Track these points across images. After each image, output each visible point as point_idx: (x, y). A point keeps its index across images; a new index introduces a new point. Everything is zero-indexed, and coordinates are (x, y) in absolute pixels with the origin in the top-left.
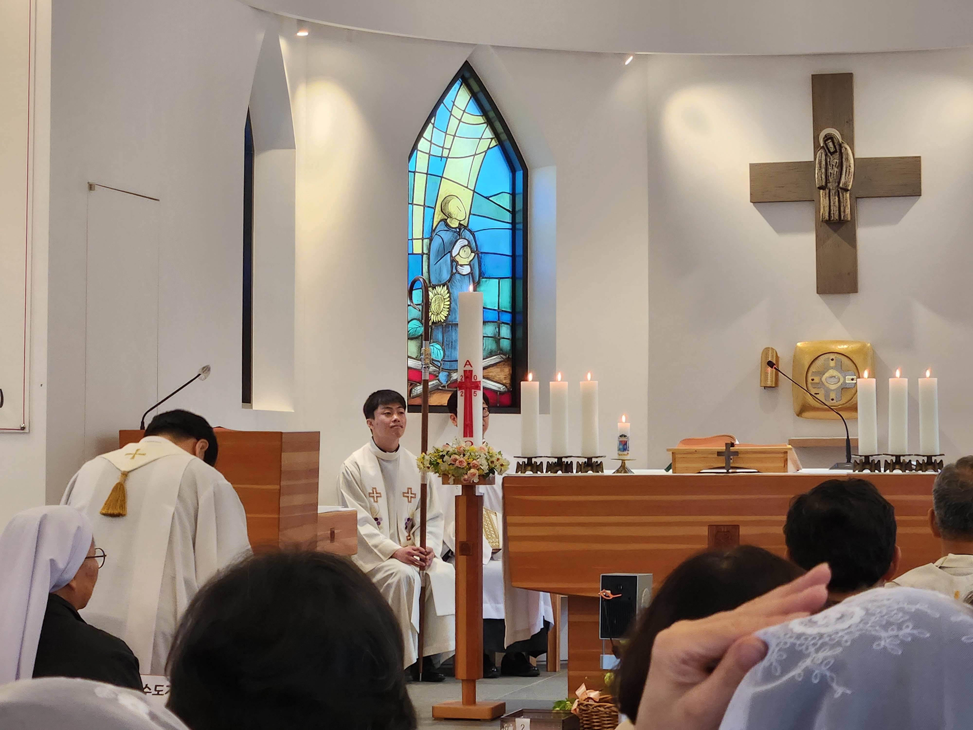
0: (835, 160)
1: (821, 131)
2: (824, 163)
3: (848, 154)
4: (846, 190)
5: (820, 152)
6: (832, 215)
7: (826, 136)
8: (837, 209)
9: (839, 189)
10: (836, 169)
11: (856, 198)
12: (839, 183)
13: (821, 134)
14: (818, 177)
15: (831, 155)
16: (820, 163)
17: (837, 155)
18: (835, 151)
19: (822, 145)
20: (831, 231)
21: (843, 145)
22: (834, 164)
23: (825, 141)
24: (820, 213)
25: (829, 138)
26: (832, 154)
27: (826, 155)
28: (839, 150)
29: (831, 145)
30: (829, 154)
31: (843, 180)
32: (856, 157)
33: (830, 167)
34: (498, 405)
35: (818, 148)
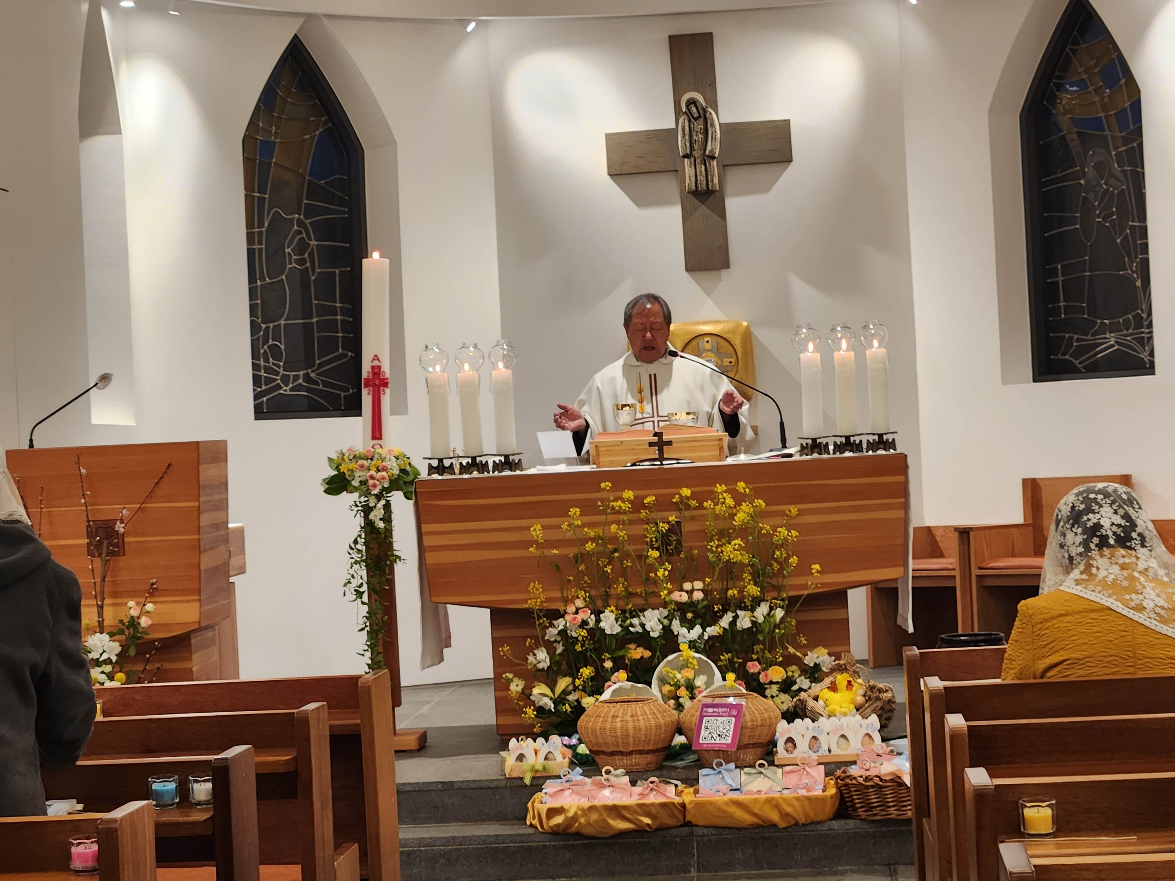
0: (699, 126)
1: (682, 96)
2: (687, 129)
3: (712, 119)
4: (713, 158)
5: (683, 119)
6: (699, 185)
7: (688, 101)
8: (704, 178)
9: (706, 158)
10: (701, 136)
11: (724, 167)
12: (705, 150)
13: (683, 99)
14: (682, 145)
15: (695, 120)
16: (683, 130)
17: (701, 121)
18: (700, 117)
20: (697, 202)
21: (707, 110)
22: (699, 130)
23: (687, 106)
24: (685, 183)
25: (692, 102)
27: (690, 121)
28: (703, 116)
30: (693, 120)
31: (709, 148)
32: (721, 122)
33: (694, 134)
34: (343, 408)
35: (679, 114)
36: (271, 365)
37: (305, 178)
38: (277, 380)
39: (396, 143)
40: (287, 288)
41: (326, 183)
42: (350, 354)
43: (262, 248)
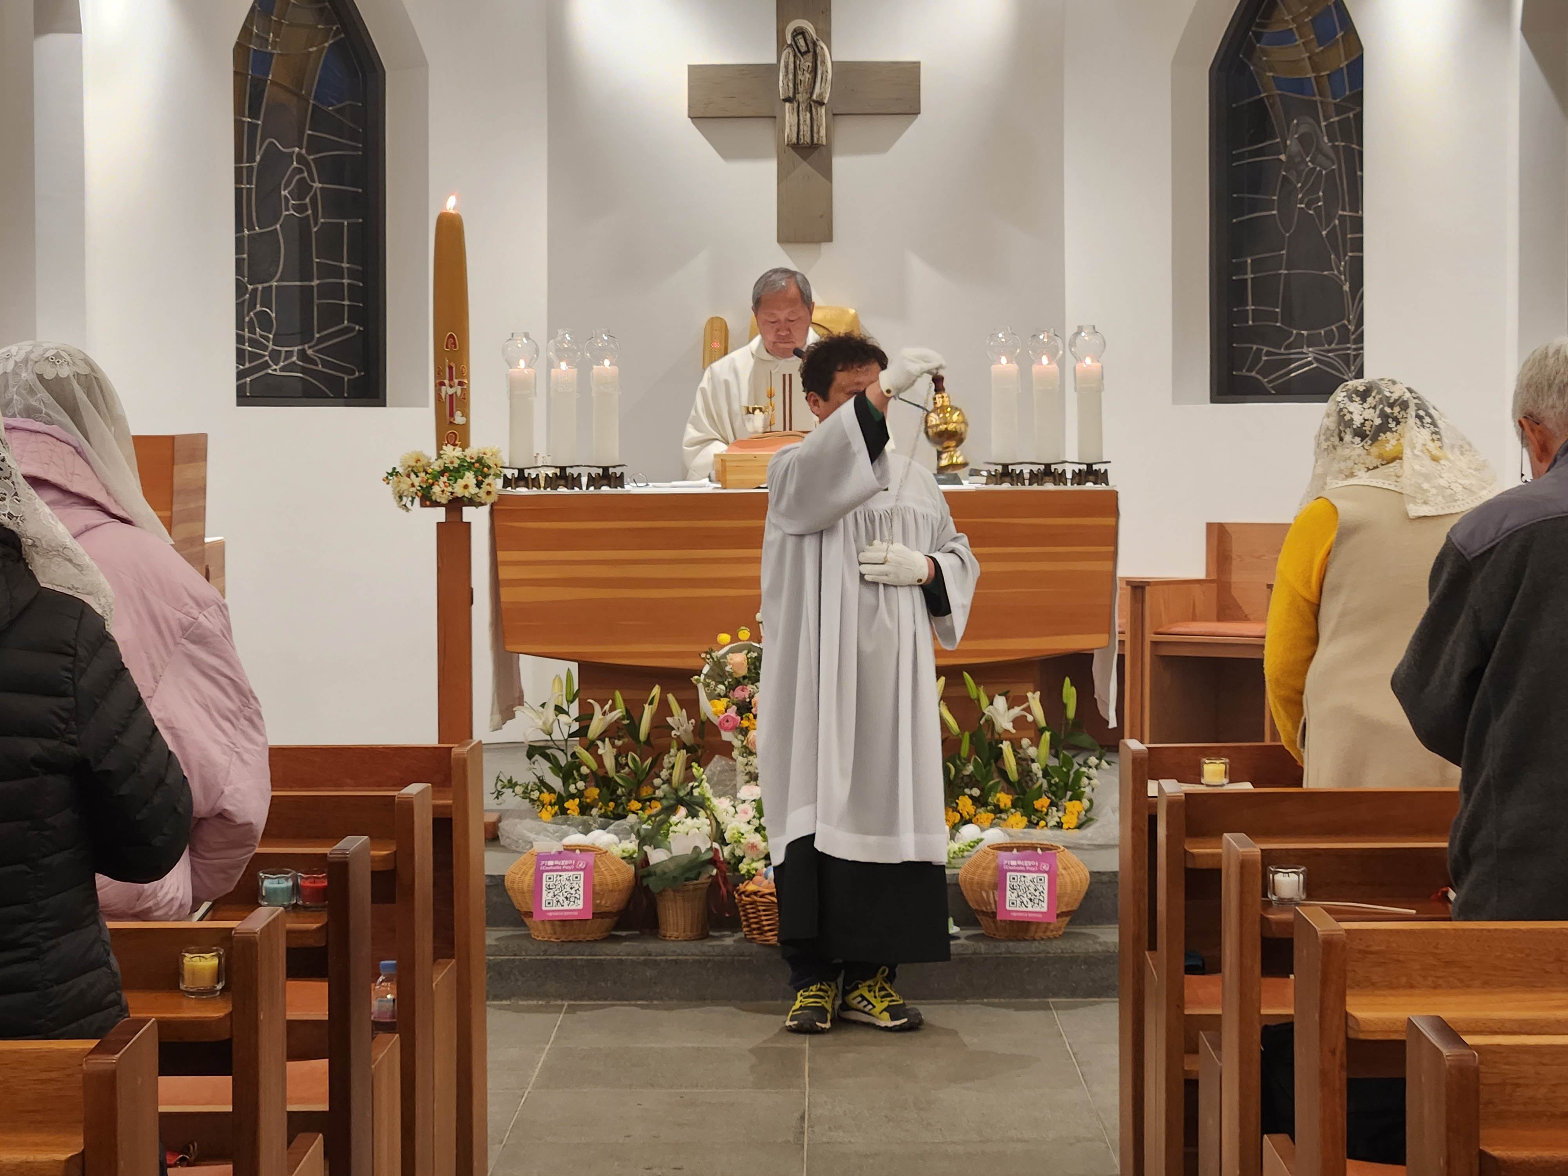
0: (806, 63)
1: (788, 23)
2: (791, 66)
3: (824, 55)
4: (821, 104)
5: (787, 53)
6: (802, 137)
7: (795, 30)
8: (809, 129)
9: (812, 103)
10: (808, 76)
12: (812, 94)
13: (788, 27)
14: (783, 85)
15: (802, 56)
16: (786, 67)
17: (810, 56)
18: (808, 51)
19: (789, 42)
20: (797, 157)
21: (817, 43)
22: (806, 68)
23: (794, 37)
24: (784, 133)
25: (800, 32)
26: (803, 54)
27: (795, 56)
28: (813, 51)
29: (801, 42)
30: (799, 55)
31: (817, 91)
32: (833, 60)
33: (799, 73)
34: (346, 395)
35: (783, 46)
36: (258, 337)
37: (309, 103)
38: (265, 356)
39: (427, 64)
40: (282, 241)
41: (337, 111)
42: (357, 327)
43: (251, 189)
